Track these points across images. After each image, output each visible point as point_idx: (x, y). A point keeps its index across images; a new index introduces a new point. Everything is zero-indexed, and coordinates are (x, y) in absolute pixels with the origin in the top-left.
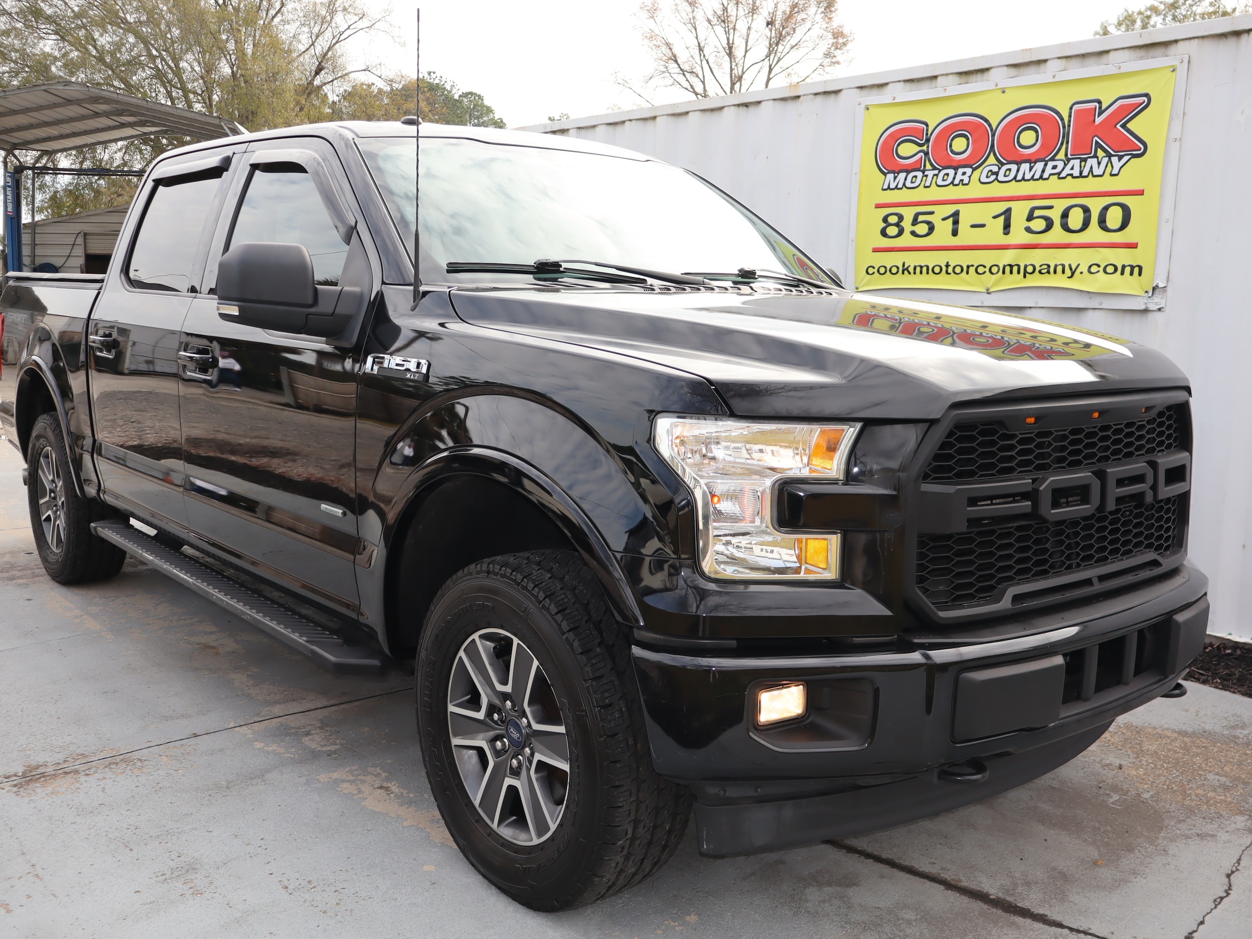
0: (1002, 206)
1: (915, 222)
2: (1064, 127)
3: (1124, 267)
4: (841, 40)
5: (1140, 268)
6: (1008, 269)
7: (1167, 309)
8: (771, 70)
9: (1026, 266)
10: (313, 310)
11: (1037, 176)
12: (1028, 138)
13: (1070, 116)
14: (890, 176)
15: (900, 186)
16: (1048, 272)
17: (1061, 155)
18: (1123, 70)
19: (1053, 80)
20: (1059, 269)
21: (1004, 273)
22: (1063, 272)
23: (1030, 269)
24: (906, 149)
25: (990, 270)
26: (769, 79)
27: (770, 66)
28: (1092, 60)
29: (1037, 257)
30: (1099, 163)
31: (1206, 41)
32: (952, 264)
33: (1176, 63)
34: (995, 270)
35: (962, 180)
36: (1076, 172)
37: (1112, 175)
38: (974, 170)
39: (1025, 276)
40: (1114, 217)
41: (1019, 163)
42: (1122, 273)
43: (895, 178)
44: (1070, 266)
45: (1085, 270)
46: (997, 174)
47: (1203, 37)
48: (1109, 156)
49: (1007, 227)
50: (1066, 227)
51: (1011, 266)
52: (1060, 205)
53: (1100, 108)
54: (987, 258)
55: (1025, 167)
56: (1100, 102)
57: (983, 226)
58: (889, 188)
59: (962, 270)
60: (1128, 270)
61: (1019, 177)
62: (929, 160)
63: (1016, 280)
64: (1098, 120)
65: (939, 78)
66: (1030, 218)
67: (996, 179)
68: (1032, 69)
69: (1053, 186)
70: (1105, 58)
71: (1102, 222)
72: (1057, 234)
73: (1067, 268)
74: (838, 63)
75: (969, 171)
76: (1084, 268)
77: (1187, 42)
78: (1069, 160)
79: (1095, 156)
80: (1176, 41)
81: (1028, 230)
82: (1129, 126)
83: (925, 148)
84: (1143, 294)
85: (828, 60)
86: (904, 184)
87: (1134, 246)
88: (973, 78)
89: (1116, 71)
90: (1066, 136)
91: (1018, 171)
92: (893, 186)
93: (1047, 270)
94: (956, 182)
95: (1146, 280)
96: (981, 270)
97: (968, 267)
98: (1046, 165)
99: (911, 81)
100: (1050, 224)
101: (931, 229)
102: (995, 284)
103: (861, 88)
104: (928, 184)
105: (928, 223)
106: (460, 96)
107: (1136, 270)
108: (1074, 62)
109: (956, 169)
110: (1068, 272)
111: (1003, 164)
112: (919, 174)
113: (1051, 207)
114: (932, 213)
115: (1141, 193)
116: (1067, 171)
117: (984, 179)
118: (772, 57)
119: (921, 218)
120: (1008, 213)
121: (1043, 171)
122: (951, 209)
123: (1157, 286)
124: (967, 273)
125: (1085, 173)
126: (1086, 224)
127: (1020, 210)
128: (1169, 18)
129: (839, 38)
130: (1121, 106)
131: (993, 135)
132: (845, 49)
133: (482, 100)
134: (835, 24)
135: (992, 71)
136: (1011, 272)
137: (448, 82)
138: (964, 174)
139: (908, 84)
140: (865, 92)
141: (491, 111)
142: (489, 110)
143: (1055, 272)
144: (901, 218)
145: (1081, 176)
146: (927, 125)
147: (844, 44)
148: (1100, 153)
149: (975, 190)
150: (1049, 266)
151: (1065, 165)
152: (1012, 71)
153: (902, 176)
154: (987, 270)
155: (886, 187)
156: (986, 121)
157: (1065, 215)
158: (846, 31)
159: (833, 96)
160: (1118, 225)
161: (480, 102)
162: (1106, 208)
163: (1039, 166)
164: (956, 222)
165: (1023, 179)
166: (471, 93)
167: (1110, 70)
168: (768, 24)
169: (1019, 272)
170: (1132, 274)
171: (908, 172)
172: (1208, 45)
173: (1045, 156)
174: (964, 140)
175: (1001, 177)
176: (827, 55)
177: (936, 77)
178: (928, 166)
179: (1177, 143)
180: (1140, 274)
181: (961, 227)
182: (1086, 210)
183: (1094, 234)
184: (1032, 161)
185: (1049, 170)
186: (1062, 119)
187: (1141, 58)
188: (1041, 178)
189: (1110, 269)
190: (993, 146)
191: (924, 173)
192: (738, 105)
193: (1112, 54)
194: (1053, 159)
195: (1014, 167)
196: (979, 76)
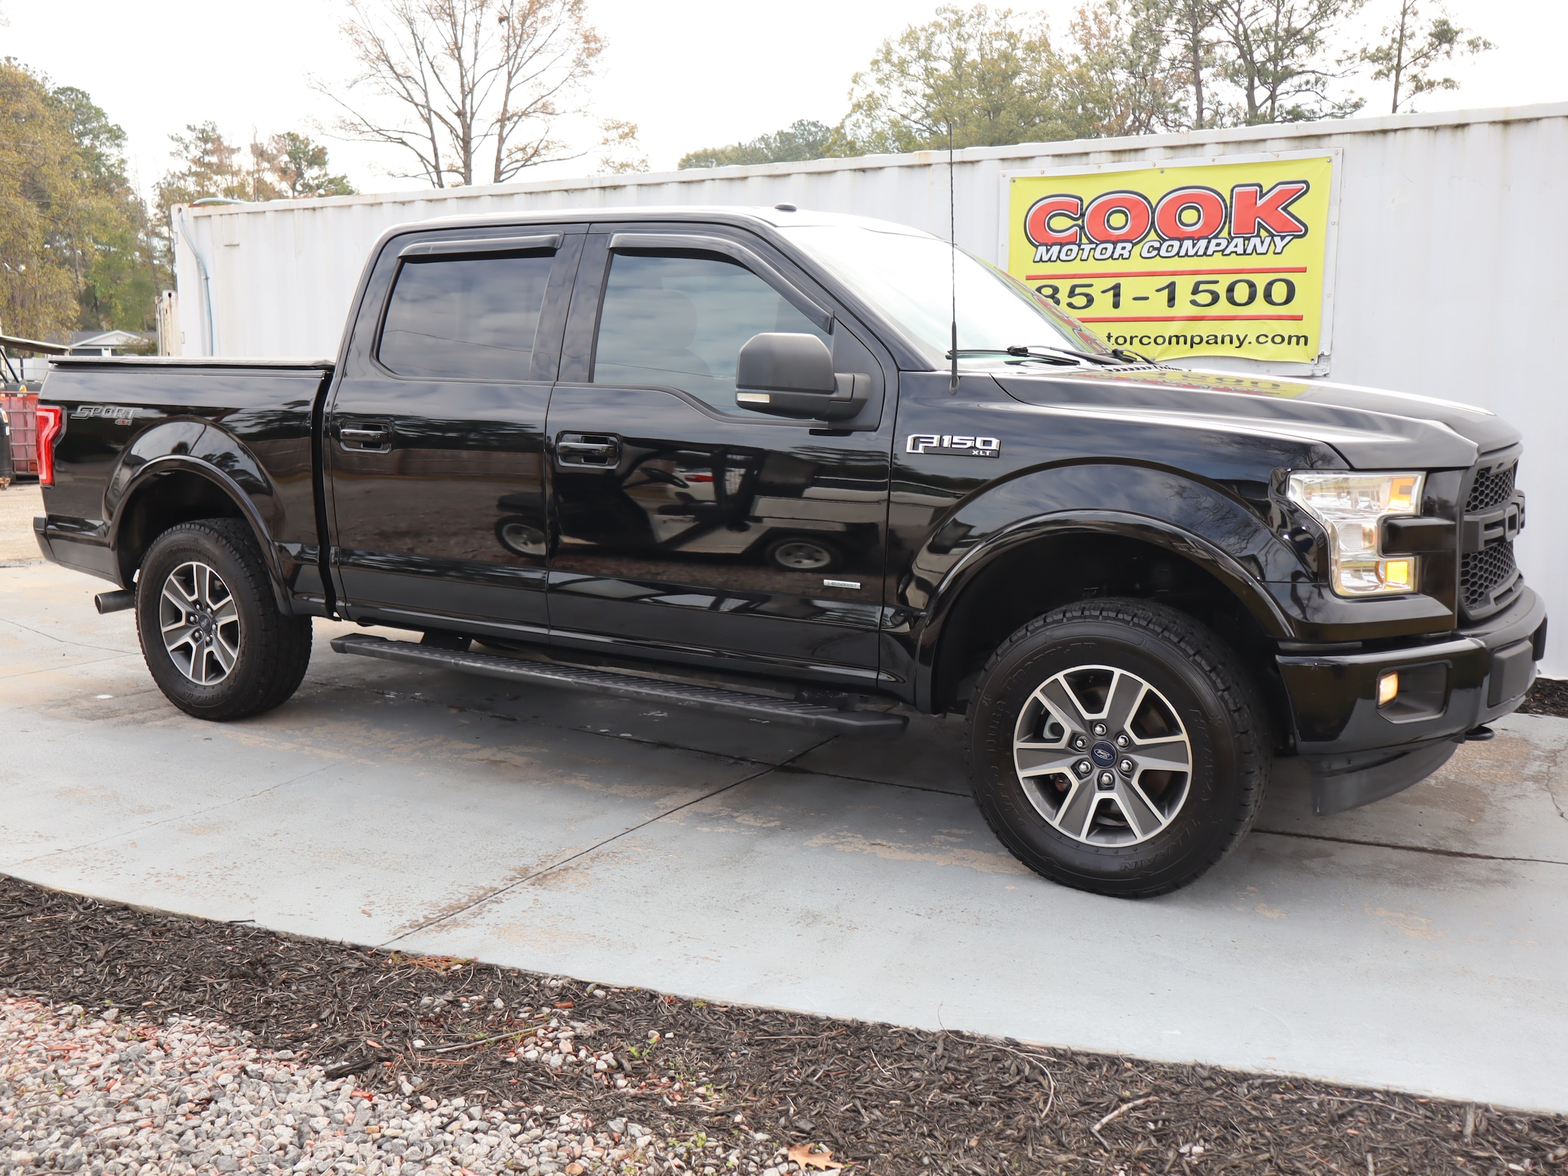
0: (1166, 280)
1: (1072, 294)
2: (1226, 208)
3: (1290, 337)
4: (593, 45)
5: (1306, 338)
6: (1174, 340)
7: (1331, 375)
8: (510, 78)
9: (1192, 337)
10: (834, 395)
11: (1201, 252)
12: (1189, 216)
13: (1232, 198)
14: (1043, 249)
15: (1053, 258)
16: (1216, 343)
17: (1225, 233)
18: (1282, 158)
19: (1212, 164)
20: (1227, 339)
21: (1170, 343)
22: (1231, 342)
23: (1197, 340)
24: (1059, 223)
25: (1155, 341)
26: (509, 91)
27: (510, 73)
28: (1248, 147)
29: (1204, 329)
30: (1262, 242)
31: (1357, 137)
32: (1114, 335)
33: (1332, 155)
34: (1160, 340)
35: (1122, 255)
36: (1240, 250)
37: (1275, 253)
38: (1134, 245)
39: (1192, 346)
40: (1279, 292)
41: (1181, 240)
42: (1289, 343)
43: (1048, 251)
44: (1238, 336)
45: (1254, 341)
46: (1159, 249)
47: (1354, 133)
48: (1272, 236)
49: (1171, 301)
50: (1231, 300)
51: (1177, 337)
52: (1225, 281)
53: (1261, 191)
54: (1153, 329)
55: (1188, 244)
56: (1260, 186)
57: (1146, 298)
58: (1041, 260)
59: (1125, 341)
60: (1294, 340)
61: (1182, 253)
62: (1086, 235)
63: (1183, 350)
64: (1260, 203)
65: (1091, 155)
66: (1195, 291)
67: (1158, 254)
68: (1188, 151)
69: (1217, 262)
70: (1261, 146)
71: (1268, 296)
72: (1223, 307)
73: (1235, 339)
74: (591, 72)
75: (1129, 246)
76: (1252, 338)
77: (1341, 137)
78: (1232, 238)
79: (1258, 235)
80: (1330, 135)
81: (1194, 302)
82: (1289, 209)
83: (1080, 222)
84: (1309, 361)
85: (579, 69)
86: (1058, 257)
87: (1299, 318)
88: (1126, 156)
89: (1275, 159)
90: (1228, 216)
91: (1181, 247)
92: (1045, 258)
93: (1215, 340)
94: (1116, 256)
95: (1312, 349)
96: (1145, 341)
97: (1132, 338)
98: (1209, 242)
99: (1060, 156)
100: (1215, 298)
101: (1090, 300)
102: (1160, 355)
103: (1003, 160)
104: (1084, 257)
105: (1086, 295)
106: (55, 92)
107: (1302, 340)
108: (1230, 148)
109: (1115, 243)
110: (1236, 343)
111: (1165, 240)
112: (1075, 248)
113: (1216, 282)
114: (1090, 286)
115: (1304, 270)
116: (1231, 248)
117: (1145, 254)
118: (511, 63)
119: (1078, 290)
120: (1171, 287)
121: (1207, 248)
122: (1112, 282)
123: (1322, 354)
124: (1131, 343)
125: (1249, 251)
126: (1252, 298)
127: (1184, 286)
128: (955, 36)
129: (592, 44)
130: (1281, 191)
131: (1153, 213)
132: (600, 55)
133: (88, 99)
134: (586, 25)
135: (1147, 152)
136: (1178, 343)
137: (38, 72)
138: (1124, 248)
139: (1056, 159)
140: (1006, 164)
141: (103, 115)
142: (99, 113)
143: (1223, 342)
144: (1056, 290)
145: (1245, 253)
146: (1081, 200)
147: (599, 50)
148: (1263, 233)
149: (1136, 264)
150: (1216, 337)
151: (1229, 243)
152: (1169, 153)
153: (1056, 249)
154: (1152, 340)
155: (1037, 259)
156: (1145, 198)
157: (1231, 289)
158: (599, 33)
159: (969, 166)
160: (1283, 299)
161: (85, 101)
162: (1270, 285)
163: (1202, 243)
164: (1117, 295)
165: (1186, 255)
166: (71, 89)
167: (1269, 157)
168: (501, 20)
169: (1185, 343)
170: (1298, 343)
171: (1062, 245)
172: (1359, 139)
173: (1209, 234)
174: (1122, 216)
175: (1163, 252)
176: (579, 63)
177: (1087, 154)
178: (1084, 240)
179: (1336, 226)
180: (1306, 344)
181: (1123, 299)
182: (1252, 285)
183: (1260, 306)
184: (1195, 239)
185: (1212, 248)
186: (1224, 200)
187: (1296, 148)
188: (1205, 254)
189: (1278, 339)
190: (1153, 223)
191: (1079, 246)
192: (855, 170)
193: (1269, 142)
194: (1216, 237)
195: (1176, 244)
196: (1132, 155)
